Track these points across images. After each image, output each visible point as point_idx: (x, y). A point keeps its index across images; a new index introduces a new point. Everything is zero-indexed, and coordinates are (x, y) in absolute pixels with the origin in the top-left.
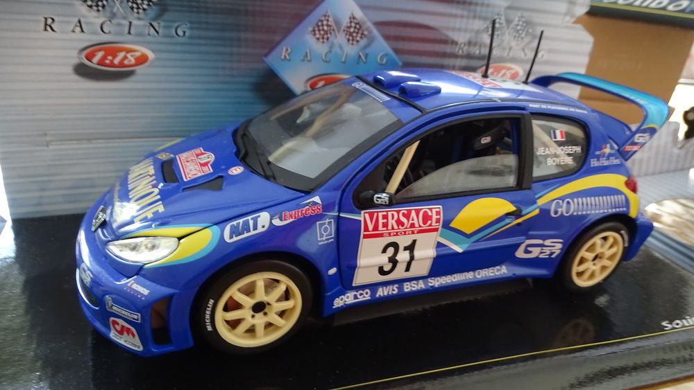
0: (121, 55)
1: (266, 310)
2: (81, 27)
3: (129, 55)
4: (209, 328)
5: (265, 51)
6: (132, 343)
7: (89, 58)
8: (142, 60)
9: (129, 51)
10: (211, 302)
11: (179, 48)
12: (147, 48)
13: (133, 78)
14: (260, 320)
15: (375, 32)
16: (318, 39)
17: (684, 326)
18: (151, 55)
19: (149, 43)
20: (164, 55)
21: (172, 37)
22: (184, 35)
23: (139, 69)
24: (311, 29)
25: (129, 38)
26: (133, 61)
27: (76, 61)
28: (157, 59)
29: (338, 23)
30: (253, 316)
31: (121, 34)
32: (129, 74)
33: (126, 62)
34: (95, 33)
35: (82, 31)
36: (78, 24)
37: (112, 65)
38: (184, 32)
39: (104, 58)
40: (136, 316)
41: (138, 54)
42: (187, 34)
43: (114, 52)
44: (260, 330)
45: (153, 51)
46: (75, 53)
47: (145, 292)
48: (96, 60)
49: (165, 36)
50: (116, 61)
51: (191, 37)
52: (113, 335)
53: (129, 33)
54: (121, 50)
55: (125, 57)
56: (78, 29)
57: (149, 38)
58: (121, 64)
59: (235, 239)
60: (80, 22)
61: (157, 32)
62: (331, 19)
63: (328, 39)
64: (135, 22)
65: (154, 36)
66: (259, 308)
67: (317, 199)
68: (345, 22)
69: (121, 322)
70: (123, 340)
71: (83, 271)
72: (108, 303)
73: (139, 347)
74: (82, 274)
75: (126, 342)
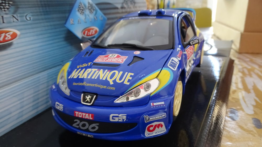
0: (3, 35)
3: (7, 35)
5: (64, 22)
6: (161, 130)
8: (14, 36)
9: (6, 32)
11: (29, 26)
12: (16, 29)
13: (12, 47)
15: (97, 8)
16: (81, 13)
18: (18, 33)
19: (15, 26)
20: (24, 31)
21: (25, 21)
22: (30, 20)
23: (14, 41)
24: (77, 9)
25: (4, 25)
26: (10, 38)
28: (21, 34)
29: (85, 6)
32: (10, 45)
33: (7, 39)
38: (30, 18)
40: (164, 115)
41: (11, 33)
42: (31, 19)
45: (18, 30)
47: (163, 103)
49: (21, 22)
51: (33, 20)
53: (4, 23)
54: (2, 32)
55: (5, 36)
57: (14, 24)
58: (4, 41)
62: (83, 4)
63: (84, 13)
64: (5, 16)
65: (16, 22)
68: (87, 5)
69: (154, 124)
70: (154, 133)
71: (114, 118)
72: (146, 119)
73: (164, 130)
74: (115, 119)
75: (156, 133)
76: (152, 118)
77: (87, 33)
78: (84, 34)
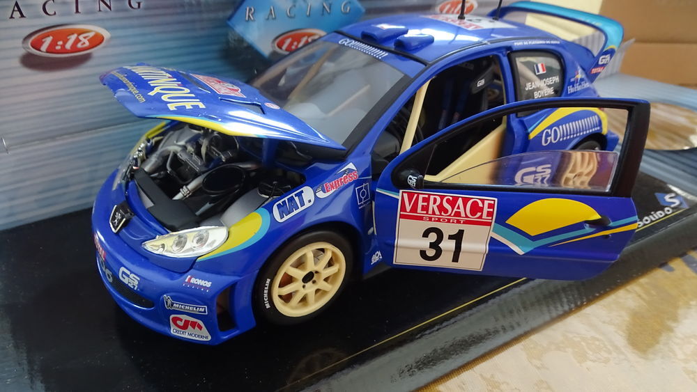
0: (73, 38)
1: (314, 279)
2: (19, 10)
3: (81, 37)
4: (268, 306)
5: (229, 13)
6: (201, 334)
7: (37, 45)
8: (97, 41)
9: (81, 32)
10: (269, 280)
11: (135, 22)
12: (99, 26)
13: (90, 63)
14: (310, 288)
17: (652, 221)
18: (106, 34)
19: (102, 20)
20: (120, 33)
21: (126, 10)
22: (139, 6)
23: (95, 51)
25: (78, 17)
26: (87, 44)
27: (22, 52)
28: (112, 38)
30: (304, 287)
31: (69, 14)
32: (87, 58)
33: (79, 45)
34: (39, 17)
35: (22, 16)
36: (16, 9)
37: (64, 51)
38: (139, 4)
39: (53, 44)
40: (202, 309)
41: (91, 35)
42: (142, 5)
43: (64, 36)
44: (311, 298)
45: (107, 29)
46: (19, 42)
47: (208, 284)
48: (44, 47)
49: (117, 11)
50: (68, 46)
51: (147, 8)
52: (174, 331)
53: (77, 11)
54: (72, 32)
55: (77, 41)
56: (17, 14)
57: (100, 15)
58: (74, 49)
59: (286, 218)
60: (17, 4)
61: (110, 8)
65: (106, 12)
66: (309, 278)
67: (351, 166)
69: (184, 317)
70: (187, 334)
71: (124, 276)
72: (167, 302)
73: (207, 337)
74: (124, 278)
75: (191, 335)
76: (176, 306)
77: (291, 44)
78: (280, 46)
